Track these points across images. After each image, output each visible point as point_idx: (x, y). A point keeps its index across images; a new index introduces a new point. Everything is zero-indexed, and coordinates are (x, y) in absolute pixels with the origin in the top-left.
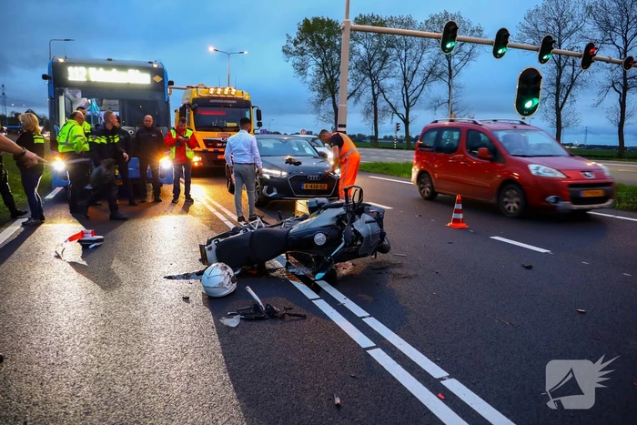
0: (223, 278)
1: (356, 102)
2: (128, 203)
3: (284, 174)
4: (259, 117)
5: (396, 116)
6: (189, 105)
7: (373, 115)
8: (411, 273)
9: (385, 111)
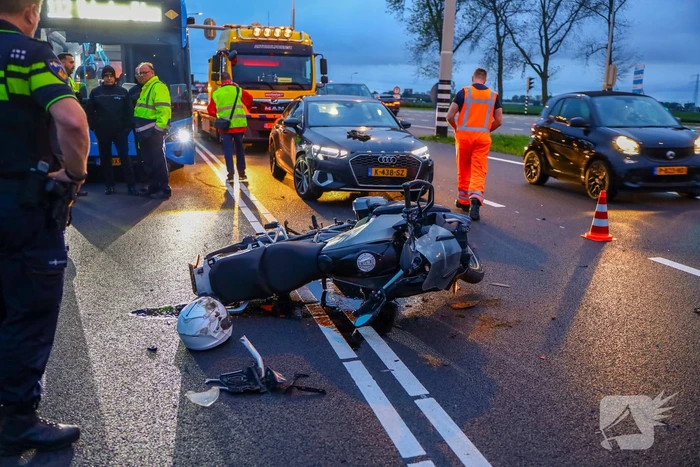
0: (207, 321)
1: (472, 48)
2: (126, 190)
3: (344, 153)
4: (324, 70)
5: (529, 67)
6: (225, 52)
7: (496, 66)
8: (512, 318)
9: (513, 59)
